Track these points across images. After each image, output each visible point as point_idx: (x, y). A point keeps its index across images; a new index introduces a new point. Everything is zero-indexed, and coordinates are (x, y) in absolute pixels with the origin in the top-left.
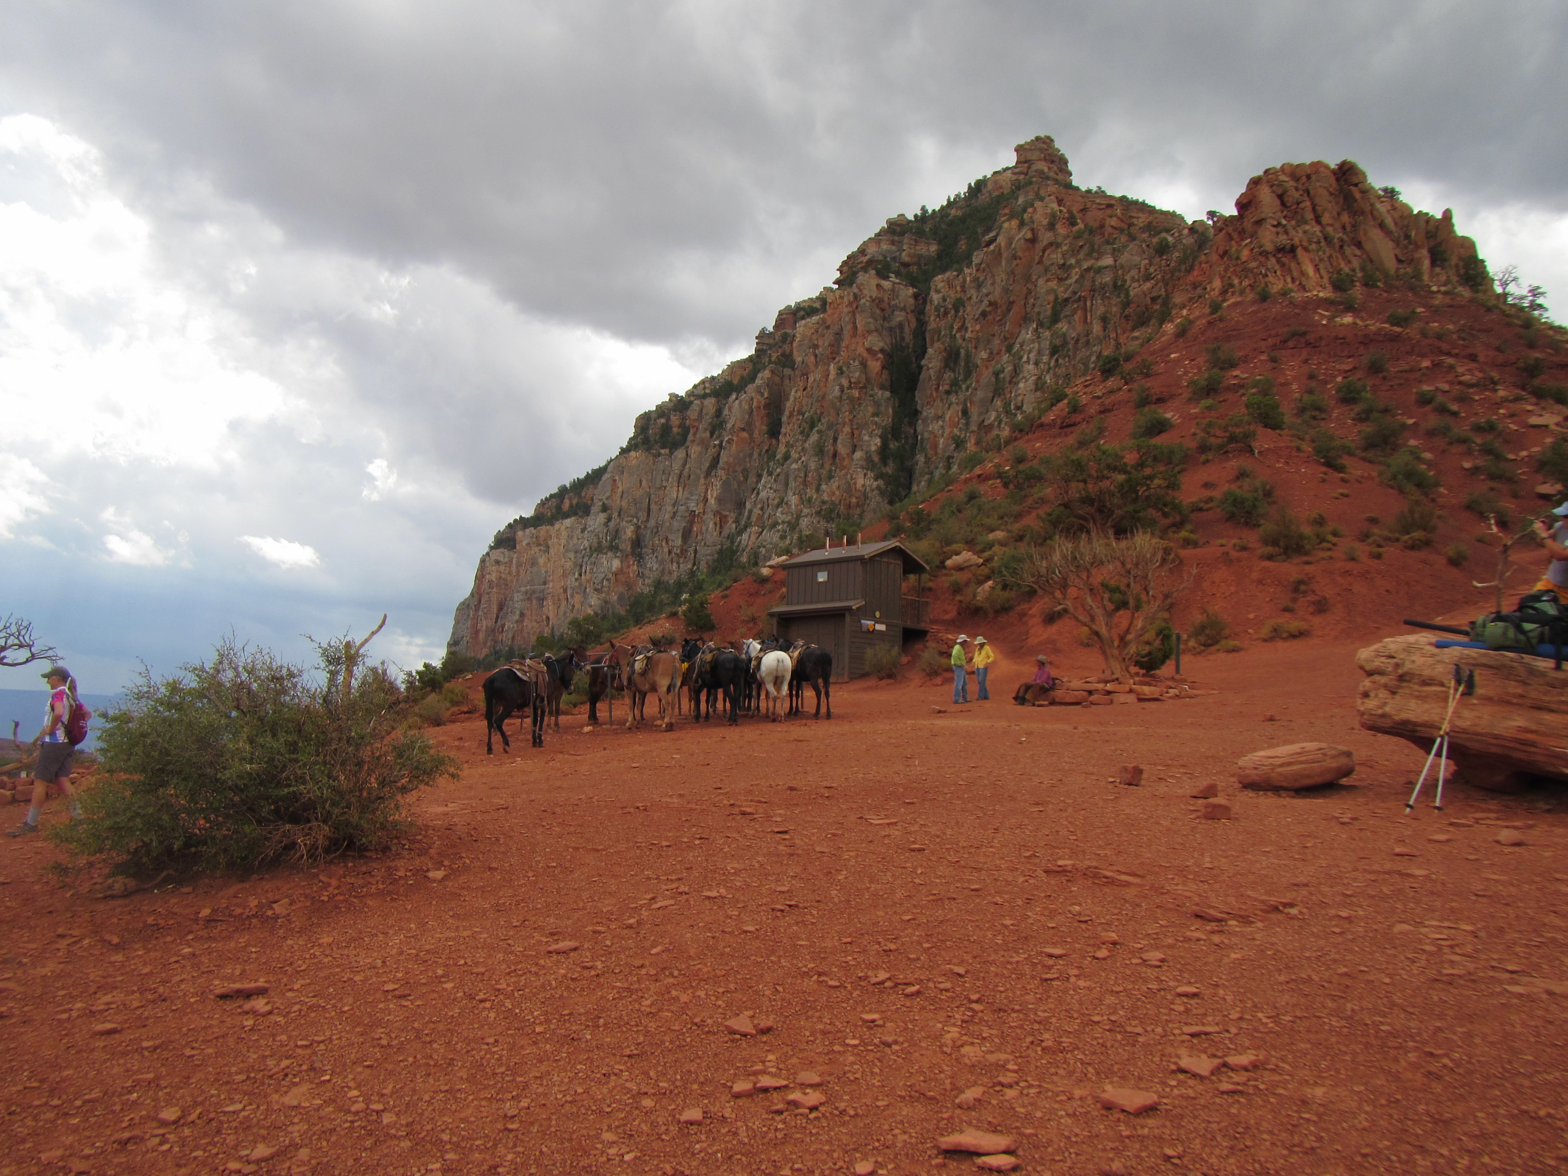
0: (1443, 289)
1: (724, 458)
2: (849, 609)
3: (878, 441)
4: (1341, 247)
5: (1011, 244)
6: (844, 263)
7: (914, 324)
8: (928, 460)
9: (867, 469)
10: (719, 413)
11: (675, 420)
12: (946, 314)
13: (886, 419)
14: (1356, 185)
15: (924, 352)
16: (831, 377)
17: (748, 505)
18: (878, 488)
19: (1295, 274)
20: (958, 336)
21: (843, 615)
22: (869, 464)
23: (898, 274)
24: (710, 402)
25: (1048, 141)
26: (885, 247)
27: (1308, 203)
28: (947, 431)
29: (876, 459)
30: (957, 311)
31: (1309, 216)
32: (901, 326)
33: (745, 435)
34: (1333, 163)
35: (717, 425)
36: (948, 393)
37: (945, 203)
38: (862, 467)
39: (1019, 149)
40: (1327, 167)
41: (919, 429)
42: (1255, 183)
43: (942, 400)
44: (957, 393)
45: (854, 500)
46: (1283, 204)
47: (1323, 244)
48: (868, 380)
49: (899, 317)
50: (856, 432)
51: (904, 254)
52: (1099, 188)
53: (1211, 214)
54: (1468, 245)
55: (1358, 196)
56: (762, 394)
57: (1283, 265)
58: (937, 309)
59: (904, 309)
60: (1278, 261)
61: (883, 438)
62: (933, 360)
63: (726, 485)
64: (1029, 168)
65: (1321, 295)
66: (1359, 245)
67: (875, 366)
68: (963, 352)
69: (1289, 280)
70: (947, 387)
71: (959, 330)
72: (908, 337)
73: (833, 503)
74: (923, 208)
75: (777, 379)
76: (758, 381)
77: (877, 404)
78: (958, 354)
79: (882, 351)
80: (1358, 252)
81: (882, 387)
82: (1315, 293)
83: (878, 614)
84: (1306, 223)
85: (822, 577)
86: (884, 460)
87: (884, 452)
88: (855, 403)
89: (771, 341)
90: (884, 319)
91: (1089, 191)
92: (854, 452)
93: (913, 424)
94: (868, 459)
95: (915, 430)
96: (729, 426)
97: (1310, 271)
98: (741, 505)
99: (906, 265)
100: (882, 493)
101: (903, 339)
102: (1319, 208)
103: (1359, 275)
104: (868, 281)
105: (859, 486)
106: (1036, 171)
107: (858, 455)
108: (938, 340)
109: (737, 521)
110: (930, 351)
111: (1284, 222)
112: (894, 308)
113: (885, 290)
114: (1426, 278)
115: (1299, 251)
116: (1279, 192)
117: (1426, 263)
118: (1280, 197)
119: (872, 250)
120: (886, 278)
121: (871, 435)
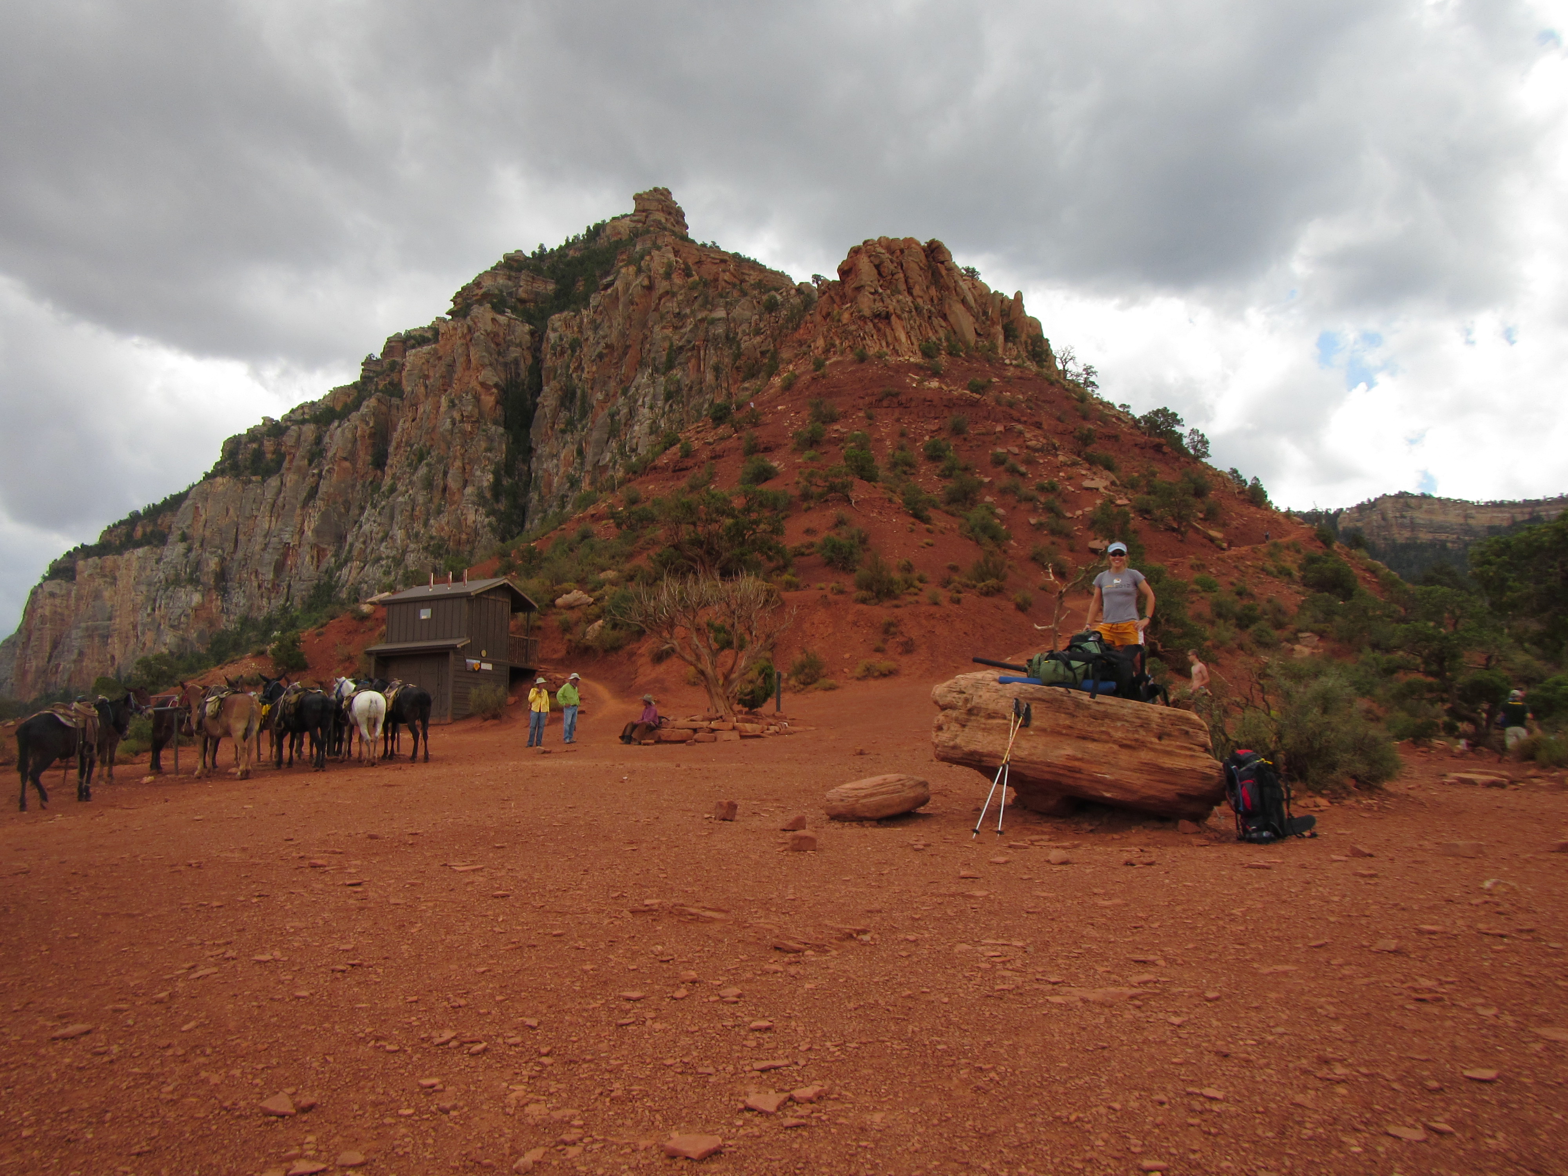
0: (1014, 362)
1: (323, 487)
2: (453, 647)
3: (490, 477)
4: (930, 318)
5: (628, 289)
6: (459, 294)
7: (530, 361)
8: (541, 499)
9: (479, 505)
10: (319, 440)
11: (269, 445)
12: (562, 353)
13: (500, 455)
14: (942, 263)
15: (539, 390)
16: (442, 409)
17: (349, 539)
18: (490, 524)
19: (890, 339)
20: (574, 375)
21: (447, 654)
22: (481, 500)
23: (514, 310)
24: (309, 430)
25: (666, 193)
26: (501, 281)
27: (901, 275)
28: (562, 470)
29: (488, 495)
30: (574, 351)
31: (902, 287)
32: (516, 362)
33: (347, 464)
34: (923, 240)
35: (317, 453)
36: (563, 432)
37: (563, 243)
38: (474, 503)
39: (637, 198)
40: (918, 244)
41: (534, 466)
42: (855, 252)
43: (557, 439)
44: (572, 433)
45: (464, 536)
46: (880, 274)
47: (914, 313)
48: (481, 414)
49: (514, 353)
50: (467, 467)
51: (521, 290)
52: (714, 243)
53: (816, 278)
54: (1035, 325)
55: (944, 272)
56: (367, 423)
57: (879, 330)
58: (553, 348)
59: (520, 345)
60: (875, 326)
61: (496, 473)
62: (548, 398)
63: (325, 516)
64: (647, 217)
65: (912, 360)
66: (945, 317)
67: (489, 400)
68: (579, 392)
69: (884, 344)
70: (562, 426)
71: (576, 370)
72: (524, 374)
73: (442, 539)
74: (541, 246)
75: (384, 408)
76: (363, 410)
77: (490, 439)
78: (574, 393)
79: (496, 385)
80: (944, 324)
81: (496, 423)
82: (907, 358)
83: (484, 653)
84: (899, 293)
85: (425, 614)
86: (496, 496)
87: (496, 487)
88: (467, 437)
89: (379, 369)
90: (499, 353)
91: (704, 245)
92: (465, 486)
93: (527, 461)
94: (480, 495)
95: (529, 467)
96: (330, 454)
97: (903, 337)
98: (341, 538)
99: (522, 301)
100: (494, 530)
101: (518, 375)
102: (911, 281)
103: (945, 344)
104: (483, 314)
105: (470, 522)
106: (654, 221)
107: (469, 490)
108: (555, 378)
109: (336, 555)
110: (546, 389)
111: (880, 290)
112: (509, 344)
113: (500, 325)
114: (1000, 351)
115: (893, 318)
116: (877, 262)
117: (1001, 338)
118: (877, 267)
119: (488, 283)
120: (502, 313)
121: (483, 470)
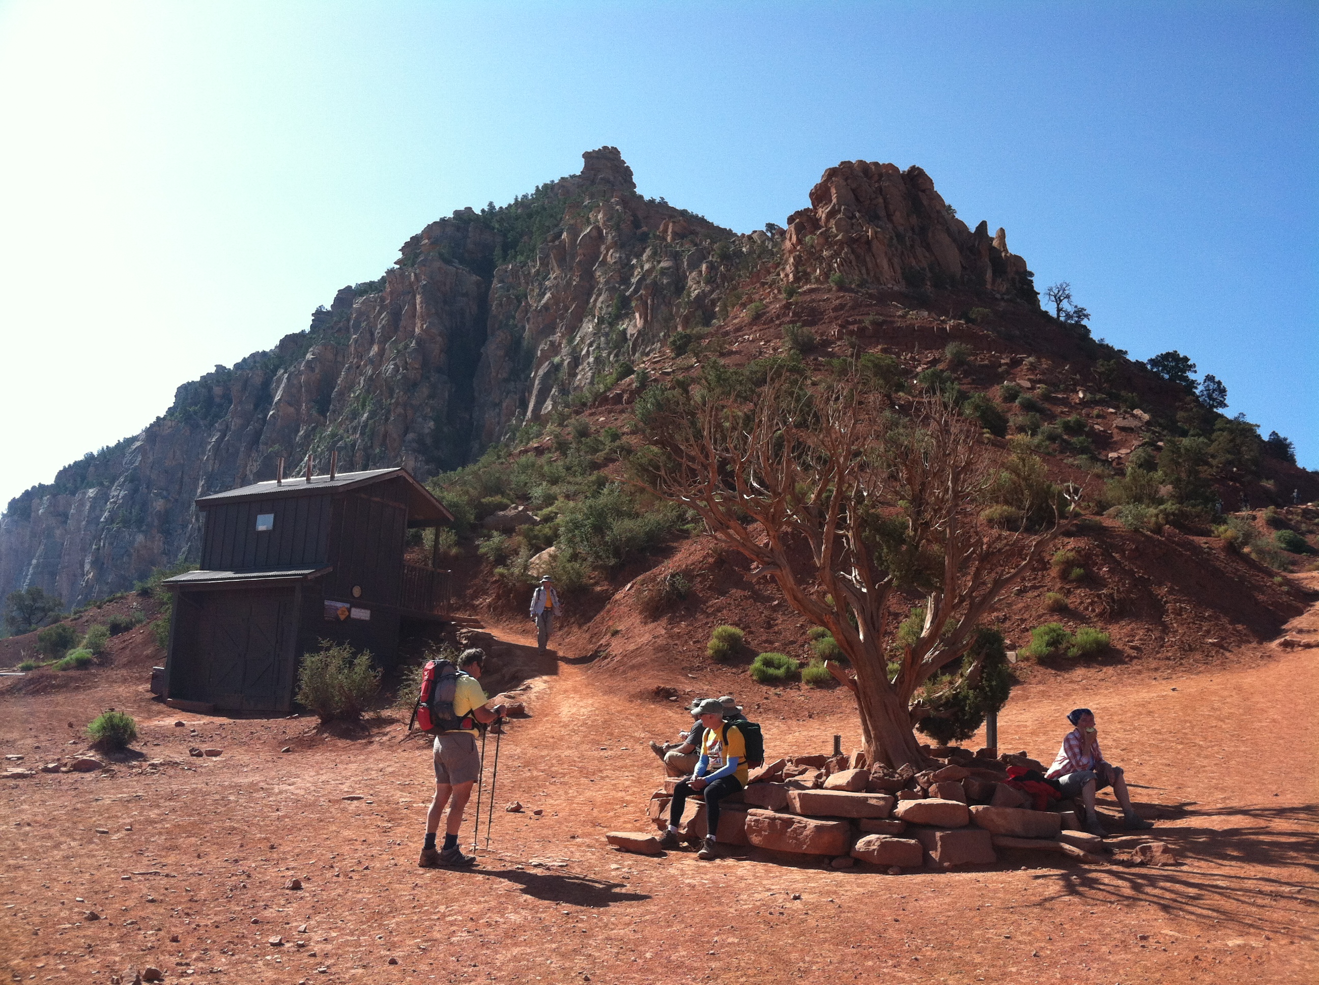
0: (1006, 297)
4: (912, 246)
6: (407, 244)
7: (475, 311)
8: (482, 447)
9: (419, 451)
10: (266, 387)
11: (218, 391)
12: (508, 303)
13: (442, 403)
14: (924, 191)
15: (484, 340)
19: (870, 265)
22: (421, 447)
23: (462, 260)
24: (258, 376)
26: (450, 232)
27: (881, 200)
28: (503, 419)
29: (428, 441)
30: (519, 302)
31: (882, 213)
32: (462, 311)
33: (291, 410)
34: (903, 167)
35: (263, 398)
39: (587, 156)
41: (476, 415)
43: (500, 388)
44: (515, 382)
46: (857, 199)
47: (895, 241)
48: (425, 362)
49: (461, 302)
50: (409, 414)
51: (469, 241)
52: (662, 199)
53: (769, 226)
54: (1019, 261)
55: (926, 202)
57: (858, 256)
58: (499, 298)
59: (466, 295)
60: (853, 252)
62: (493, 349)
64: (596, 175)
65: (896, 288)
66: (928, 248)
67: (435, 348)
68: (523, 343)
69: (864, 271)
70: (505, 376)
72: (469, 323)
74: (491, 204)
75: (330, 356)
76: (310, 356)
77: (433, 387)
78: (518, 343)
79: (441, 334)
80: (927, 254)
81: (439, 370)
82: (890, 286)
83: (357, 592)
84: (878, 218)
85: (264, 523)
86: (437, 444)
90: (445, 303)
91: (652, 201)
92: (405, 433)
93: (469, 410)
94: (421, 442)
96: (275, 399)
97: (885, 264)
99: (470, 252)
101: (463, 324)
102: (891, 207)
103: (929, 275)
106: (601, 179)
110: (491, 339)
111: (859, 215)
113: (447, 275)
114: (989, 286)
116: (854, 186)
117: (989, 275)
119: (436, 234)
120: (450, 263)
121: (425, 417)
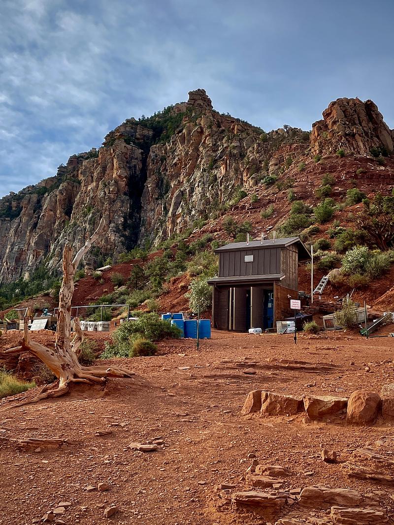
1: (40, 224)
5: (190, 133)
7: (141, 166)
10: (39, 201)
13: (127, 208)
14: (374, 111)
16: (99, 188)
17: (52, 247)
18: (121, 242)
19: (355, 146)
20: (162, 173)
23: (134, 143)
25: (203, 92)
27: (356, 116)
29: (121, 228)
32: (135, 166)
33: (52, 213)
34: (364, 100)
36: (157, 199)
37: (153, 115)
38: (114, 231)
39: (191, 94)
40: (361, 102)
41: (142, 215)
42: (334, 104)
43: (154, 202)
45: (109, 247)
46: (346, 116)
47: (364, 135)
49: (134, 162)
52: (228, 114)
55: (374, 116)
56: (62, 194)
57: (349, 142)
58: (153, 160)
59: (137, 159)
62: (150, 185)
63: (41, 236)
64: (194, 102)
65: (368, 157)
66: (379, 138)
67: (123, 184)
69: (352, 149)
71: (164, 170)
72: (138, 173)
73: (98, 248)
74: (143, 116)
75: (70, 188)
77: (123, 202)
80: (378, 141)
81: (125, 194)
82: (365, 155)
88: (112, 202)
90: (127, 162)
91: (223, 115)
93: (139, 212)
95: (140, 216)
97: (361, 145)
98: (47, 247)
99: (138, 139)
100: (123, 244)
101: (135, 172)
102: (361, 119)
103: (380, 150)
104: (121, 145)
105: (112, 240)
106: (198, 104)
109: (45, 255)
111: (347, 123)
113: (128, 149)
115: (357, 136)
116: (344, 109)
118: (344, 112)
121: (119, 216)
